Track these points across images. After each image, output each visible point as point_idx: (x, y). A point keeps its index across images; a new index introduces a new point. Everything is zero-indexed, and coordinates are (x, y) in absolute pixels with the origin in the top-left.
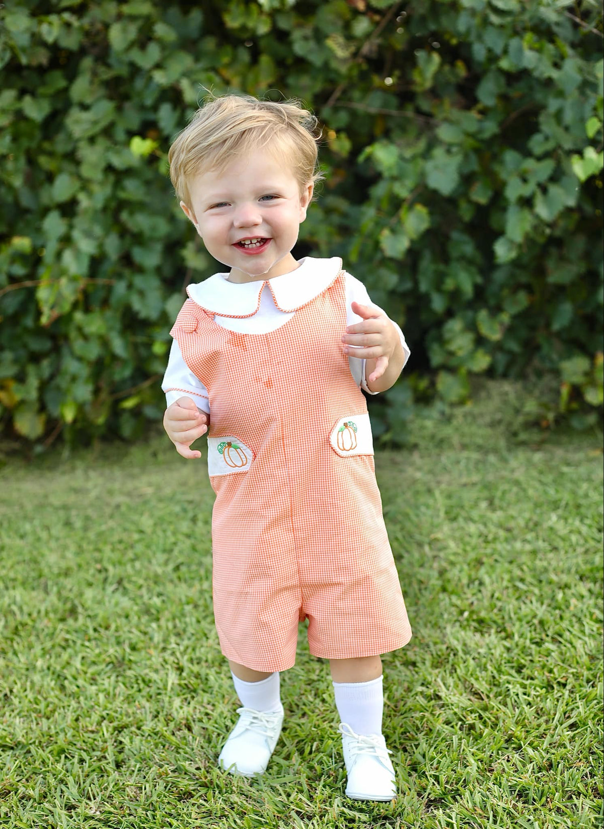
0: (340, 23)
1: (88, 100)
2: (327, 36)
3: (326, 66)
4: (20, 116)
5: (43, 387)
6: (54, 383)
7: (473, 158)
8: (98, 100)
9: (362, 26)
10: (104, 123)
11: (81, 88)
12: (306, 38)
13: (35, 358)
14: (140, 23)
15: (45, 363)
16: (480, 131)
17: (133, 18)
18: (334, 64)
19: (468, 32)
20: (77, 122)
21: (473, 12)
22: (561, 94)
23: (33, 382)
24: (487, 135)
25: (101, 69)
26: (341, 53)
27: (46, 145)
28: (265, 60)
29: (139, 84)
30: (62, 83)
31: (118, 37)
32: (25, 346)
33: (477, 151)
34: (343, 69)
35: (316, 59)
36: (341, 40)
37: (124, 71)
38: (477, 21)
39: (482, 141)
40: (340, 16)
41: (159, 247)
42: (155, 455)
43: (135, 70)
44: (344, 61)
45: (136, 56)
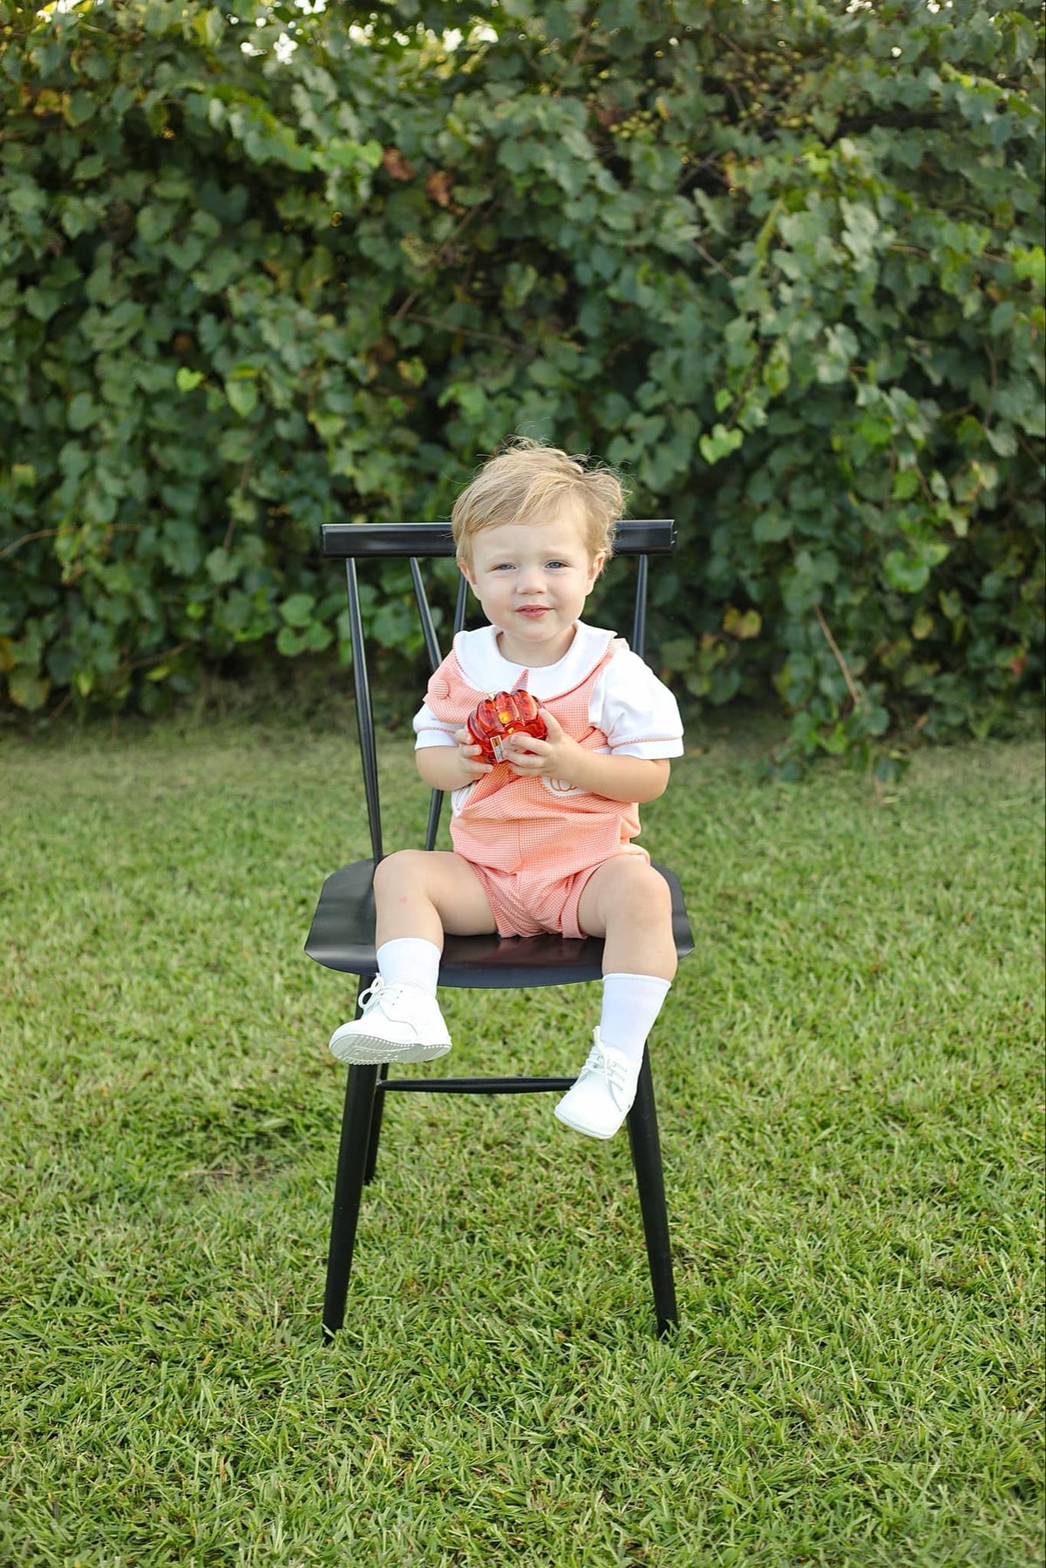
0: (417, 219)
1: (110, 302)
2: (400, 236)
3: (398, 271)
4: (23, 313)
5: (48, 646)
6: (59, 644)
7: (572, 403)
8: (122, 300)
9: (444, 228)
10: (129, 334)
11: (100, 284)
12: (374, 235)
13: (36, 612)
14: (176, 208)
15: (49, 618)
16: (581, 369)
17: (165, 202)
18: (408, 271)
19: (573, 247)
20: (98, 329)
21: (579, 225)
22: (679, 344)
23: (35, 643)
24: (587, 375)
25: (126, 262)
26: (419, 260)
27: (51, 348)
28: (321, 251)
29: (172, 284)
30: (76, 275)
31: (149, 224)
32: (25, 598)
33: (575, 394)
34: (420, 278)
35: (386, 261)
36: (418, 242)
37: (152, 268)
38: (583, 236)
39: (582, 382)
40: (418, 210)
41: (195, 489)
42: (182, 734)
43: (167, 266)
44: (423, 269)
45: (171, 251)
